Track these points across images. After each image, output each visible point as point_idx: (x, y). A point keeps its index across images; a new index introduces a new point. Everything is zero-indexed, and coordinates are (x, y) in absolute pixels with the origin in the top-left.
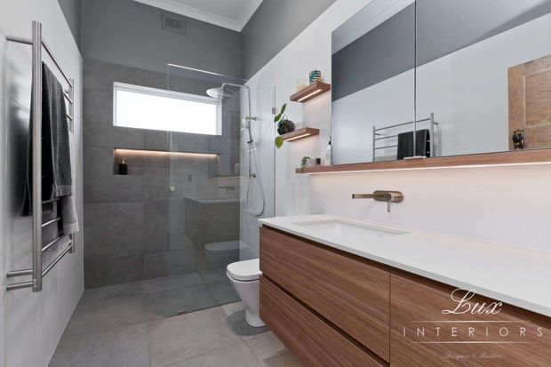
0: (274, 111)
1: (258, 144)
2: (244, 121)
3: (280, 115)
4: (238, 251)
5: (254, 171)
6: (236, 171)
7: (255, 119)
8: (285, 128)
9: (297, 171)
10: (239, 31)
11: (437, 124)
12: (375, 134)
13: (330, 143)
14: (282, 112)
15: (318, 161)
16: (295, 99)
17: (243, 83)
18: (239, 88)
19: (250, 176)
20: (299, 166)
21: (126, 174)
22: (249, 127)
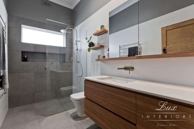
0: (86, 39)
1: (80, 50)
2: (74, 42)
3: (89, 40)
4: (72, 90)
5: (78, 60)
6: (71, 61)
7: (79, 41)
8: (91, 45)
9: (96, 60)
10: (72, 9)
11: (140, 45)
12: (120, 48)
13: (108, 50)
14: (90, 39)
15: (104, 57)
16: (95, 35)
17: (74, 28)
18: (72, 30)
19: (77, 62)
20: (97, 58)
21: (27, 61)
22: (77, 44)
